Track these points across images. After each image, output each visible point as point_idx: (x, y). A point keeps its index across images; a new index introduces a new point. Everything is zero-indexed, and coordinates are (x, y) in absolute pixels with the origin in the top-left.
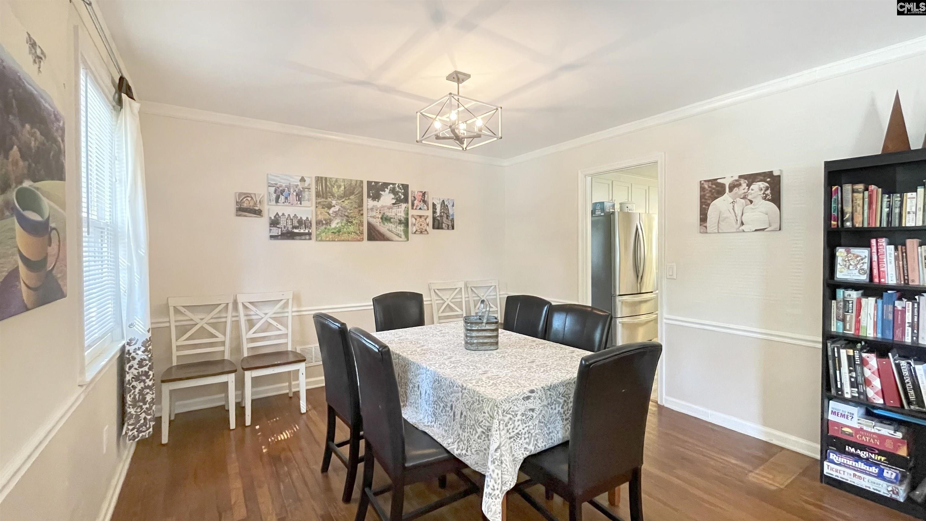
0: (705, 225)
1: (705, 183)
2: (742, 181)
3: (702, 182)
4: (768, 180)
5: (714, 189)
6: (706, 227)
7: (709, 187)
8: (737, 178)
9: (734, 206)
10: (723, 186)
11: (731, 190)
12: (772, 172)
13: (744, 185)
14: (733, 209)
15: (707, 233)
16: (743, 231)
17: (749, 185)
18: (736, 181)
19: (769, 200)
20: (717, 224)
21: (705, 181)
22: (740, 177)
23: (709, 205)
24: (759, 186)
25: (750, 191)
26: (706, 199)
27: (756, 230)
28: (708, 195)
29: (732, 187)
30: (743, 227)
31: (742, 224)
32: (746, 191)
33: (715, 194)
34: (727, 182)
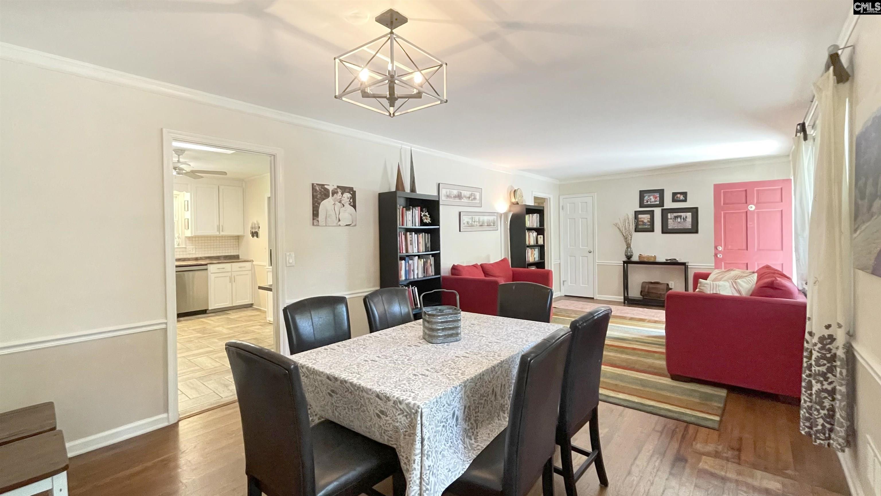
0: (317, 219)
1: (317, 186)
2: (339, 190)
3: (315, 185)
4: (351, 193)
5: (322, 192)
6: (318, 221)
7: (320, 190)
8: (336, 187)
9: (334, 207)
10: (327, 190)
11: (333, 195)
12: (352, 188)
13: (340, 193)
14: (334, 209)
15: (318, 226)
16: (340, 225)
17: (342, 194)
18: (336, 189)
19: (352, 206)
20: (325, 220)
21: (317, 184)
22: (338, 187)
23: (319, 204)
24: (347, 195)
25: (343, 198)
26: (318, 199)
27: (347, 225)
28: (319, 196)
29: (334, 193)
30: (339, 223)
31: (339, 220)
32: (341, 197)
33: (323, 196)
34: (331, 188)
